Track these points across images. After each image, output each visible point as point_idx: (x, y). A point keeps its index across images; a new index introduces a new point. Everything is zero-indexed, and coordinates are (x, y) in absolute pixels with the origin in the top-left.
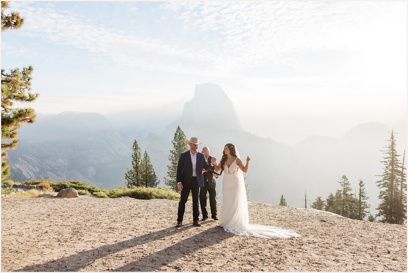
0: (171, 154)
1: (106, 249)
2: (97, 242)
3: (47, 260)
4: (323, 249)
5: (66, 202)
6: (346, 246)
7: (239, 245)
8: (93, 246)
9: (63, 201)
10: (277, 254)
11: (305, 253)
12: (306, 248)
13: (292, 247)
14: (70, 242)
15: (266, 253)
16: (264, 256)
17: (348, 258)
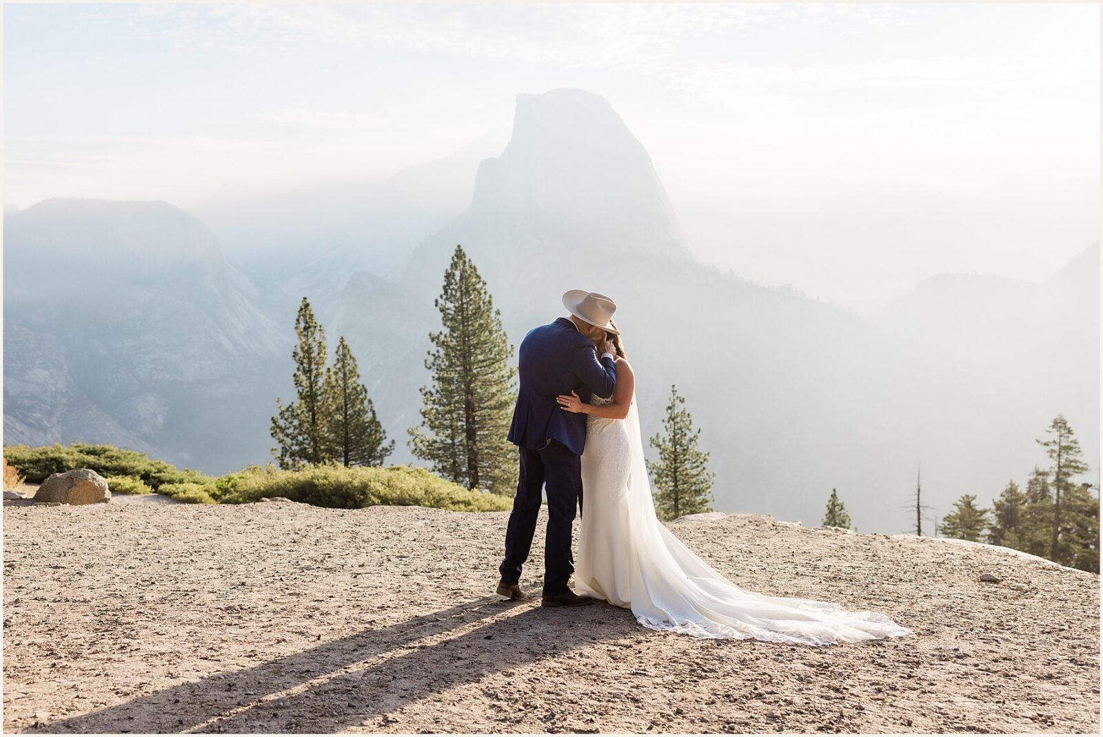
0: (433, 347)
1: (218, 682)
2: (185, 656)
3: (15, 721)
4: (994, 679)
5: (67, 519)
6: (1076, 668)
7: (691, 666)
8: (172, 672)
9: (57, 517)
10: (828, 698)
11: (929, 692)
12: (931, 674)
13: (881, 672)
14: (91, 656)
15: (787, 693)
16: (780, 705)
17: (1086, 710)
